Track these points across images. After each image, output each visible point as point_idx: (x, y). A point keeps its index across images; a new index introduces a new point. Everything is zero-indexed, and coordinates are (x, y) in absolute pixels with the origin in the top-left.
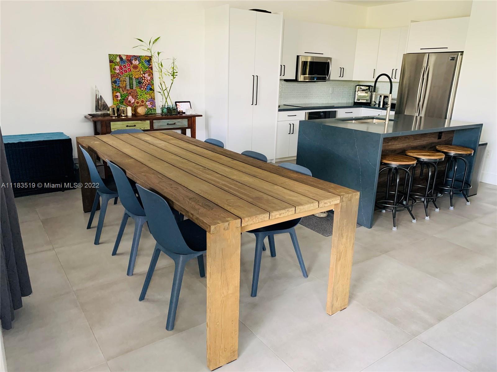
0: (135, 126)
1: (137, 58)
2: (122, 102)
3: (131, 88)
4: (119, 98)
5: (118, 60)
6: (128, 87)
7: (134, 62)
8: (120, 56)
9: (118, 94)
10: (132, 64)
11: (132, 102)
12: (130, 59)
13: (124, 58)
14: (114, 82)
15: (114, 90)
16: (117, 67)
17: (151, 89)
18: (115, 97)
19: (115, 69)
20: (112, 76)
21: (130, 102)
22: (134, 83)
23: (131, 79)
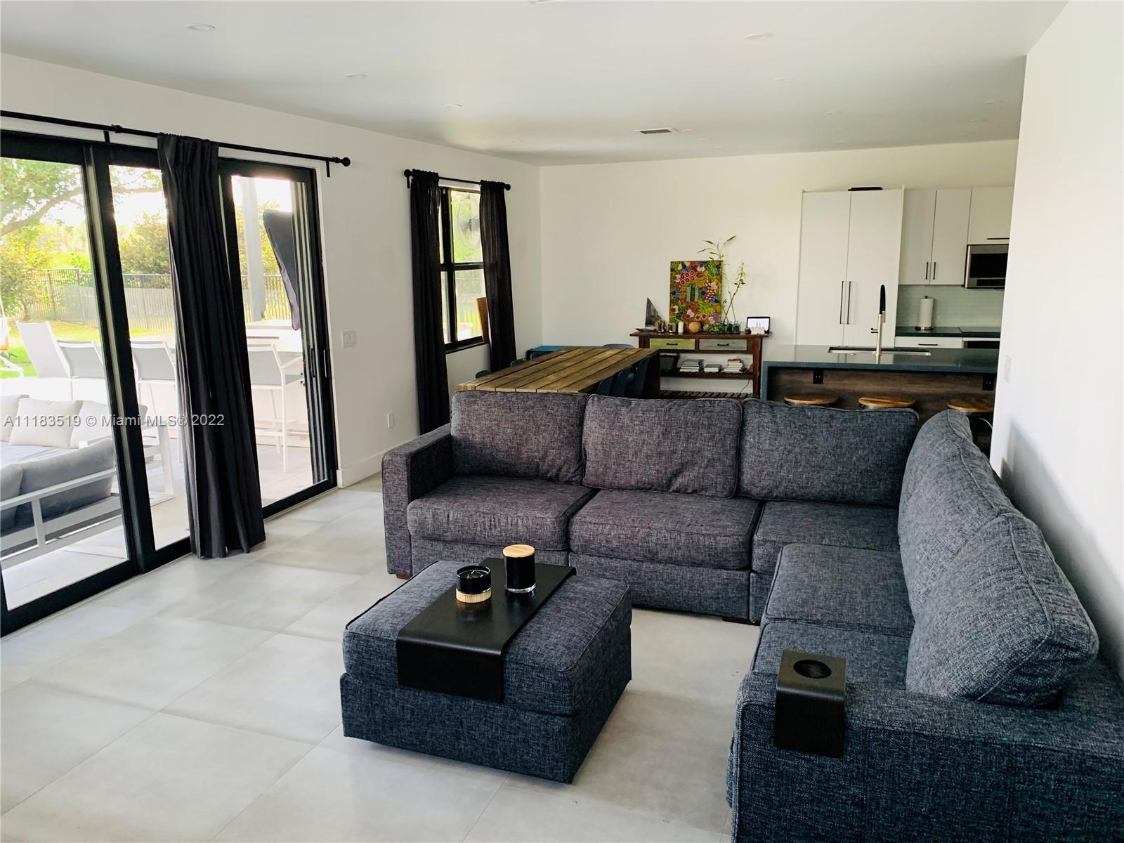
0: (677, 344)
1: (702, 264)
2: (680, 317)
3: (692, 299)
4: (676, 312)
5: (680, 267)
6: (688, 299)
7: (699, 269)
8: (683, 263)
9: (676, 307)
10: (696, 271)
11: (691, 317)
12: (694, 265)
13: (687, 265)
14: (673, 293)
15: (672, 302)
16: (678, 276)
17: (717, 301)
18: (672, 310)
19: (675, 278)
20: (672, 286)
21: (688, 316)
22: (697, 293)
23: (693, 289)
